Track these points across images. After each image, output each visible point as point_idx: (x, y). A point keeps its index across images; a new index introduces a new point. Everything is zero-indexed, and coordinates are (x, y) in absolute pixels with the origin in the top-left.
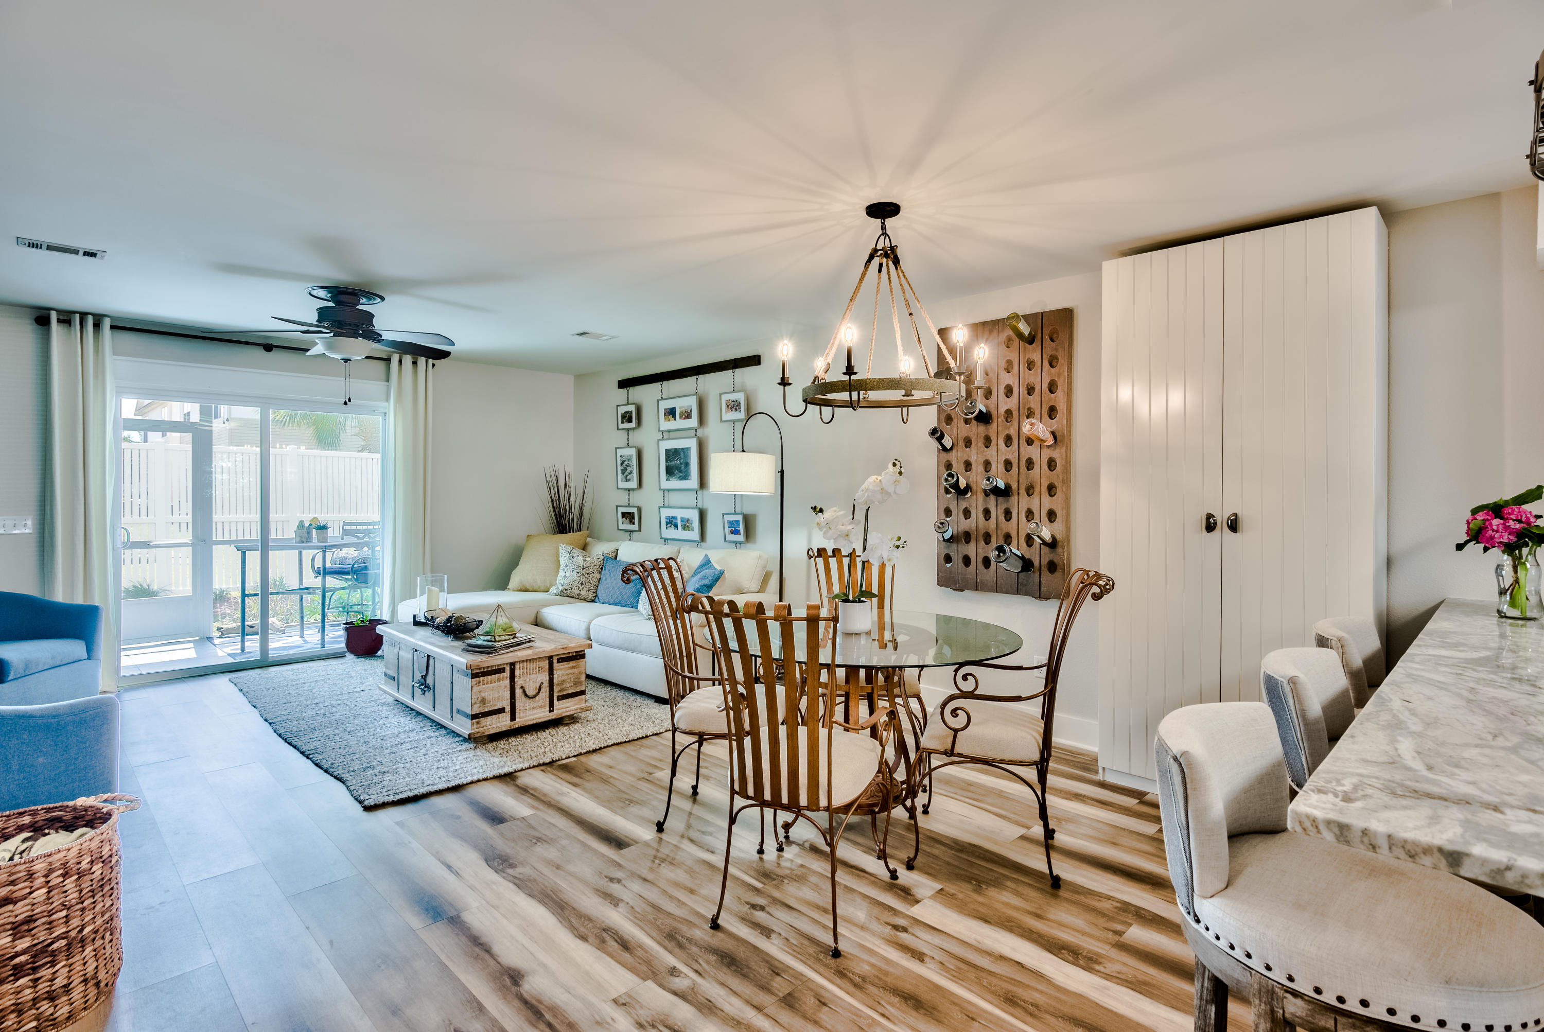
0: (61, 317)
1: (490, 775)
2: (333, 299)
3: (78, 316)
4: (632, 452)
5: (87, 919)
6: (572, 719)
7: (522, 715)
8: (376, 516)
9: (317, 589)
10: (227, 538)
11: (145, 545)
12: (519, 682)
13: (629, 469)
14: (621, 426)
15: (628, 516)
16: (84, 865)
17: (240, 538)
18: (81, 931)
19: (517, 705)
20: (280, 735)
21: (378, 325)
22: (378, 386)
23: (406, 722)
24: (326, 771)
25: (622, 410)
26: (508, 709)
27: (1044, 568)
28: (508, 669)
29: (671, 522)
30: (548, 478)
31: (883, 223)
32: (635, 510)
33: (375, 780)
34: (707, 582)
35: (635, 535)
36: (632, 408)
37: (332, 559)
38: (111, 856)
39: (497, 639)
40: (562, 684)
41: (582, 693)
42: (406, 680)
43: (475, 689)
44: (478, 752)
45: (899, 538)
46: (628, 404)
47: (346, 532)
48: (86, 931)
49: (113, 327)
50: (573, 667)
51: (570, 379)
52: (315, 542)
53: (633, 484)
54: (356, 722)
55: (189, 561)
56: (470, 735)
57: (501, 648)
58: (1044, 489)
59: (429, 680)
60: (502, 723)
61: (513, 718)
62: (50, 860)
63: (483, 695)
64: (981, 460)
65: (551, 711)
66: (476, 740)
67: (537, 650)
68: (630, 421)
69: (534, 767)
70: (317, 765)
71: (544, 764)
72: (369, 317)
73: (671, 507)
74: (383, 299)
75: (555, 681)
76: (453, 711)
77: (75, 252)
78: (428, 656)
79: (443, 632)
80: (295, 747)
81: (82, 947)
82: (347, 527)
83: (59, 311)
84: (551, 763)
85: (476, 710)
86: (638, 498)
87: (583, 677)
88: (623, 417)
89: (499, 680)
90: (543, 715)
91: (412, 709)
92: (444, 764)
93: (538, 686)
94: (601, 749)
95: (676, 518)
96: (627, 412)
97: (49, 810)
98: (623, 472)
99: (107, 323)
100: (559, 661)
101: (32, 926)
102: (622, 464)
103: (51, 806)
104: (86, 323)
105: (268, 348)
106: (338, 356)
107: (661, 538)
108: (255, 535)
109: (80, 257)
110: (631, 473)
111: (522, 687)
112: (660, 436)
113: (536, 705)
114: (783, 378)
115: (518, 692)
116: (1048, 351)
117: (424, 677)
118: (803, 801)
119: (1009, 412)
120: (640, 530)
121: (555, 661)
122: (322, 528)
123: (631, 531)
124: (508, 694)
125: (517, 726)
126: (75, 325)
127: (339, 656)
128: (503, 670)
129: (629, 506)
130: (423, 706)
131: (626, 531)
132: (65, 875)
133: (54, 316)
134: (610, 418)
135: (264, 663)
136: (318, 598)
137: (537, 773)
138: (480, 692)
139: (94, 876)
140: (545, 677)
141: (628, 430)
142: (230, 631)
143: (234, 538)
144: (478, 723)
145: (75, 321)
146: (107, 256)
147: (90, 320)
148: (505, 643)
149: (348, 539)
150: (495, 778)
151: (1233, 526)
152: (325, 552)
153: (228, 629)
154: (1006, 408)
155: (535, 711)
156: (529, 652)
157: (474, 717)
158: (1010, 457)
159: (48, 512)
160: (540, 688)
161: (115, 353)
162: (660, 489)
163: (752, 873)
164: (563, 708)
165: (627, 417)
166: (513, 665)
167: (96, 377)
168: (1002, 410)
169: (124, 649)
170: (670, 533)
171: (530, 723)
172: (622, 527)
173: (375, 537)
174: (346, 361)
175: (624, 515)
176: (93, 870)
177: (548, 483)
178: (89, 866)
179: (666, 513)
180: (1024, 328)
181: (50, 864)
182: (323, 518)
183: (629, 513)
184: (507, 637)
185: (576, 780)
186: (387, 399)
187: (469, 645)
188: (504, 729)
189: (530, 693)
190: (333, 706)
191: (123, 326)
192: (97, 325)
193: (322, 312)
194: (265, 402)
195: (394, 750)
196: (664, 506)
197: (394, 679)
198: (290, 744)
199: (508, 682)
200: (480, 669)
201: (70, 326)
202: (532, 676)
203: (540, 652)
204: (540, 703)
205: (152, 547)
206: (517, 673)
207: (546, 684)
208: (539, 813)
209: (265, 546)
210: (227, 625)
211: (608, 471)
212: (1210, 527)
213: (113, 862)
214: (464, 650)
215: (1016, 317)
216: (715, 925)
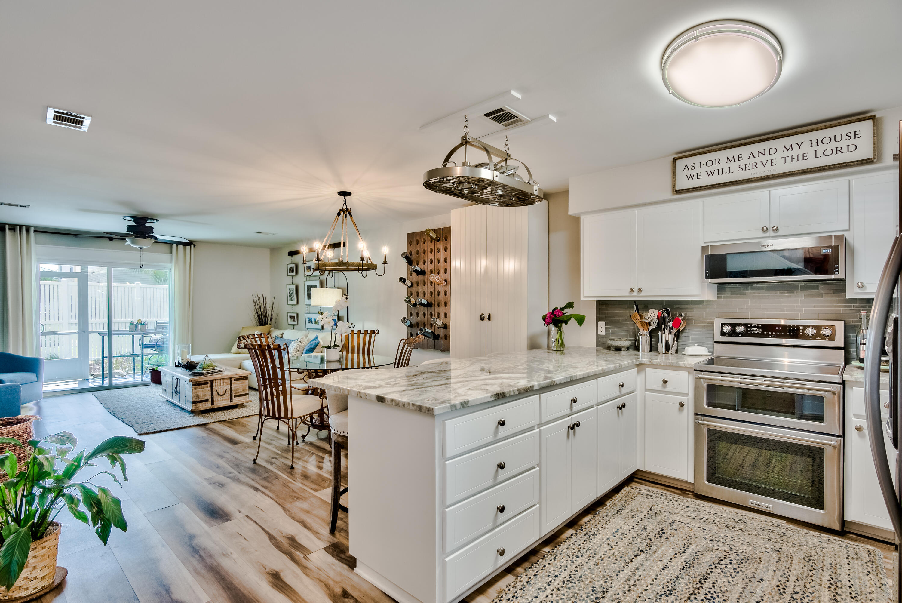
0: (11, 227)
1: (196, 424)
2: (134, 221)
3: (18, 227)
4: (294, 287)
5: (22, 451)
6: (242, 405)
7: (217, 403)
8: (167, 320)
9: (140, 354)
10: (94, 330)
11: (54, 333)
12: (215, 389)
13: (292, 295)
14: (289, 274)
15: (292, 318)
16: (21, 433)
17: (102, 330)
18: (20, 455)
19: (214, 399)
20: (110, 413)
21: (155, 233)
22: (167, 256)
23: (168, 407)
24: (126, 424)
25: (289, 266)
26: (210, 400)
27: (443, 338)
28: (210, 383)
29: (310, 320)
30: (255, 299)
31: (345, 199)
32: (295, 315)
33: (146, 426)
34: (312, 347)
35: (296, 327)
36: (293, 265)
37: (147, 340)
38: (30, 432)
39: (205, 370)
40: (236, 390)
41: (247, 394)
42: (170, 390)
43: (194, 391)
44: (195, 417)
45: (352, 324)
46: (292, 263)
47: (157, 327)
48: (21, 455)
49: (35, 231)
50: (242, 383)
51: (268, 251)
52: (139, 331)
53: (294, 302)
54: (146, 408)
55: (77, 341)
56: (191, 410)
57: (206, 374)
58: (443, 304)
59: (178, 389)
60: (208, 405)
61: (212, 404)
62: (9, 429)
63: (198, 393)
64: (422, 291)
65: (231, 402)
66: (194, 412)
67: (224, 375)
68: (293, 272)
69: (216, 422)
70: (123, 422)
71: (221, 421)
72: (151, 229)
73: (311, 313)
74: (157, 220)
75: (233, 389)
76: (186, 402)
77: (17, 206)
78: (177, 379)
79: (185, 368)
80: (116, 417)
81: (20, 460)
82: (158, 324)
83: (9, 225)
84: (225, 421)
85: (195, 400)
86: (297, 309)
87: (247, 388)
88: (290, 270)
89: (206, 387)
90: (227, 403)
91: (173, 403)
92: (178, 421)
93: (225, 391)
94: (249, 416)
95: (312, 318)
96: (291, 267)
97: (8, 419)
98: (290, 296)
99: (32, 230)
100: (235, 380)
101: (3, 450)
102: (289, 293)
103: (9, 418)
104: (23, 229)
105: (111, 239)
106: (137, 247)
107: (306, 328)
108: (106, 329)
109: (19, 207)
110: (293, 297)
111: (217, 391)
112: (305, 279)
113: (223, 399)
114: (303, 261)
115: (215, 393)
116: (444, 245)
117: (176, 388)
118: (283, 416)
119: (431, 271)
120: (298, 324)
121: (233, 380)
122: (143, 324)
123: (294, 325)
124: (210, 394)
125: (214, 407)
126: (17, 231)
127: (147, 385)
128: (208, 383)
129: (293, 313)
130: (176, 401)
131: (292, 325)
132: (14, 435)
133: (7, 227)
134: (284, 271)
135: (110, 387)
136: (140, 358)
137: (217, 424)
138: (196, 392)
139: (24, 437)
140: (228, 387)
141: (292, 276)
142: (97, 376)
143: (98, 330)
144: (195, 405)
145: (17, 229)
146: (30, 207)
147: (24, 228)
148: (208, 371)
149: (158, 330)
150: (197, 425)
151: (489, 318)
152: (143, 336)
153: (97, 375)
154: (430, 269)
155: (223, 402)
156: (220, 376)
157: (193, 403)
158: (432, 290)
159: (5, 317)
160: (226, 392)
161: (36, 243)
162: (305, 305)
163: (280, 450)
164: (236, 401)
165: (291, 270)
166: (212, 381)
167: (27, 254)
168: (429, 270)
169: (44, 384)
170: (309, 325)
171: (220, 406)
172: (290, 323)
173: (167, 329)
174: (141, 248)
175: (291, 317)
176: (24, 435)
177: (254, 302)
178: (22, 434)
179: (308, 316)
180: (434, 235)
181: (9, 431)
182: (143, 320)
183: (293, 316)
184: (210, 369)
185: (231, 426)
186: (171, 262)
187: (193, 373)
188: (208, 408)
189: (221, 393)
190: (137, 403)
191: (39, 231)
192: (28, 230)
193: (130, 228)
194: (110, 265)
195: (158, 417)
196: (307, 313)
197: (165, 391)
198: (114, 416)
199: (210, 388)
200: (196, 382)
201: (15, 231)
202: (222, 386)
203: (225, 376)
204: (226, 398)
205: (57, 334)
206: (214, 384)
207: (229, 390)
208: (210, 436)
209: (110, 333)
210: (97, 373)
211: (284, 295)
212: (482, 319)
213: (31, 435)
214: (190, 375)
215: (429, 230)
216: (255, 462)
